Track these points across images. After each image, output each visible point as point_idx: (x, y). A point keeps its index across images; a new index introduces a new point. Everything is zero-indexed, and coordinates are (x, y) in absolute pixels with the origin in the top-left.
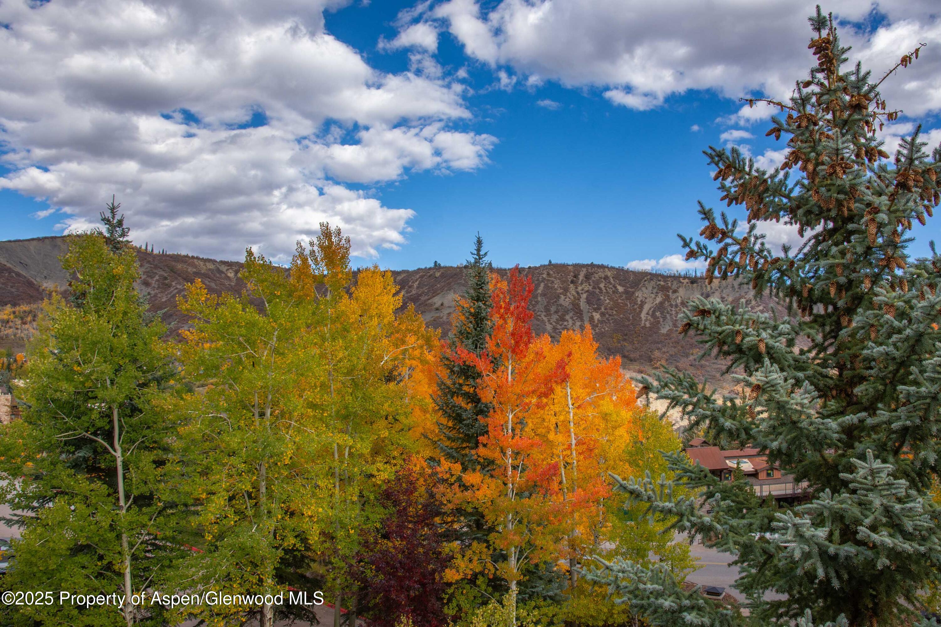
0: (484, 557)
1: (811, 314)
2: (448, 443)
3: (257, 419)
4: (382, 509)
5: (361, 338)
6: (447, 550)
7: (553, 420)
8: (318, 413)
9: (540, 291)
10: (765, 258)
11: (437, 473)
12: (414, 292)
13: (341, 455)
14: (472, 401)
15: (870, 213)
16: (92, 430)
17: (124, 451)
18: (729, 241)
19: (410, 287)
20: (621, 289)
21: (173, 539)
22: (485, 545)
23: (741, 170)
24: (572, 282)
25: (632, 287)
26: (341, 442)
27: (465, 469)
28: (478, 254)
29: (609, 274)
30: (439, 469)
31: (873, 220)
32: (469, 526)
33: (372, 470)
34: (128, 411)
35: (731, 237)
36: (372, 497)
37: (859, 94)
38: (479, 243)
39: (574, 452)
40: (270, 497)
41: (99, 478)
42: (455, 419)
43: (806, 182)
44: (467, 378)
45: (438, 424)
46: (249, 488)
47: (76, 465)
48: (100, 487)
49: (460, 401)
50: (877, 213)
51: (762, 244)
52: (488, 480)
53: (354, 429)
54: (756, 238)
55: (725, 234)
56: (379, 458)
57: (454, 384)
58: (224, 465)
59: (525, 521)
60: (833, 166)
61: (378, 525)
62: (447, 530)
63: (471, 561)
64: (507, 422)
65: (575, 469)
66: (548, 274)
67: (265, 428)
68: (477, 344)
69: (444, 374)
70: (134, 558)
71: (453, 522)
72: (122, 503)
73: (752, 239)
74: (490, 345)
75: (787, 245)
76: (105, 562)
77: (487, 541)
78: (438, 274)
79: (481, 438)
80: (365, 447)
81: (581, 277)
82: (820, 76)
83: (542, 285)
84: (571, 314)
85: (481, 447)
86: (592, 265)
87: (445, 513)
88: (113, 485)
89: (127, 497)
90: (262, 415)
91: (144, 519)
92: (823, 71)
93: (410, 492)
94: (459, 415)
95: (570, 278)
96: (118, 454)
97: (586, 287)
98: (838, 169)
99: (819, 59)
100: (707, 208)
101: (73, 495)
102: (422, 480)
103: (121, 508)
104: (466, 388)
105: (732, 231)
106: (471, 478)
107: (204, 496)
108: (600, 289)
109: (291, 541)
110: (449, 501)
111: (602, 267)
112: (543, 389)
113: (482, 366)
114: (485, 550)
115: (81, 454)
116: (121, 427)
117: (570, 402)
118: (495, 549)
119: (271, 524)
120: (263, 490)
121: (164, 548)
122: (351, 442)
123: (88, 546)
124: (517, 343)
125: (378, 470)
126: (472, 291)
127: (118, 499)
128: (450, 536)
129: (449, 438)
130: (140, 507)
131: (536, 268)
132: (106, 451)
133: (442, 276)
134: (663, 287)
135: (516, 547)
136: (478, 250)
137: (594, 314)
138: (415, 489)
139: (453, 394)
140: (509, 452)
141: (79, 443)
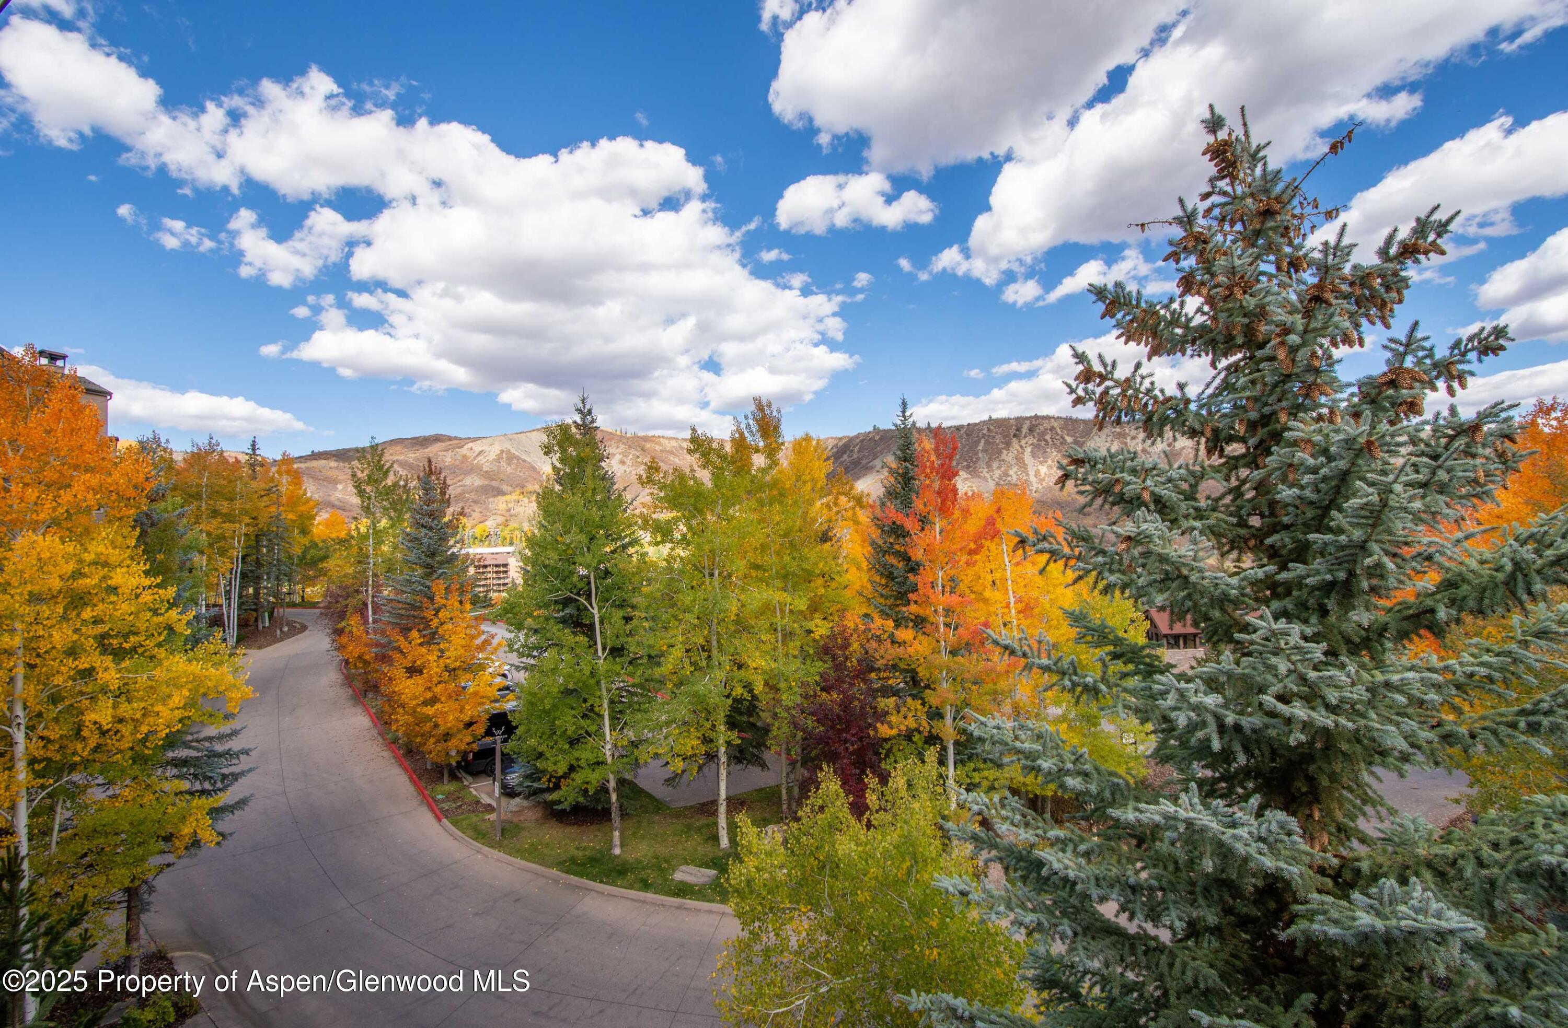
0: (919, 714)
1: (1221, 456)
2: (882, 600)
3: (708, 580)
4: (821, 663)
5: (795, 502)
6: (882, 705)
7: (989, 578)
8: (760, 574)
9: (980, 448)
10: (1155, 398)
11: (870, 630)
12: (855, 456)
13: (782, 611)
14: (904, 559)
15: (1278, 335)
16: (575, 591)
17: (600, 609)
18: (1109, 383)
19: (852, 451)
20: (1069, 439)
21: (641, 686)
22: (920, 702)
23: (1127, 303)
24: (1015, 436)
25: (1082, 437)
26: (782, 600)
27: (897, 626)
28: (904, 416)
29: (1055, 424)
30: (872, 626)
31: (1282, 343)
32: (906, 683)
33: (811, 625)
34: (602, 575)
35: (1112, 379)
36: (811, 652)
37: (1269, 198)
38: (904, 404)
39: (1013, 611)
40: (720, 651)
41: (584, 633)
42: (887, 577)
43: (1206, 308)
44: (898, 537)
45: (872, 582)
46: (701, 641)
47: (564, 621)
48: (582, 639)
49: (893, 560)
50: (1287, 334)
51: (1152, 383)
52: (921, 637)
53: (793, 587)
54: (1143, 378)
55: (1102, 378)
56: (817, 615)
57: (885, 542)
58: (680, 620)
59: (959, 679)
60: (1230, 288)
61: (817, 678)
62: (883, 686)
63: (905, 718)
64: (936, 579)
65: (1015, 629)
66: (989, 430)
67: (714, 588)
68: (907, 503)
69: (875, 534)
70: (612, 702)
71: (888, 678)
72: (600, 653)
73: (1138, 379)
74: (918, 505)
75: (1183, 381)
76: (588, 704)
77: (922, 699)
78: (877, 438)
79: (910, 596)
80: (802, 604)
81: (1025, 430)
82: (1223, 184)
83: (983, 441)
84: (1015, 469)
85: (912, 603)
86: (1036, 417)
87: (879, 669)
88: (592, 638)
89: (604, 649)
90: (712, 575)
91: (617, 668)
92: (1224, 177)
93: (846, 646)
94: (891, 573)
95: (1012, 432)
96: (595, 611)
97: (1030, 440)
98: (1236, 290)
99: (1216, 165)
100: (1080, 351)
101: (562, 647)
102: (855, 636)
103: (599, 658)
104: (897, 547)
105: (1111, 373)
106: (905, 634)
107: (665, 648)
108: (1046, 441)
109: (739, 691)
110: (882, 657)
111: (1048, 418)
112: (972, 546)
113: (910, 524)
114: (920, 707)
115: (567, 611)
116: (597, 588)
117: (1007, 560)
118: (931, 707)
119: (720, 675)
120: (715, 643)
121: (635, 694)
122: (789, 600)
123: (575, 690)
124: (943, 501)
125: (816, 626)
126: (899, 453)
127: (596, 651)
128: (888, 692)
129: (882, 596)
130: (614, 658)
131: (975, 424)
132: (586, 609)
133: (882, 439)
134: (1119, 434)
135: (951, 706)
136: (904, 412)
137: (1040, 467)
138: (849, 645)
139: (885, 553)
140: (940, 609)
141: (566, 602)
